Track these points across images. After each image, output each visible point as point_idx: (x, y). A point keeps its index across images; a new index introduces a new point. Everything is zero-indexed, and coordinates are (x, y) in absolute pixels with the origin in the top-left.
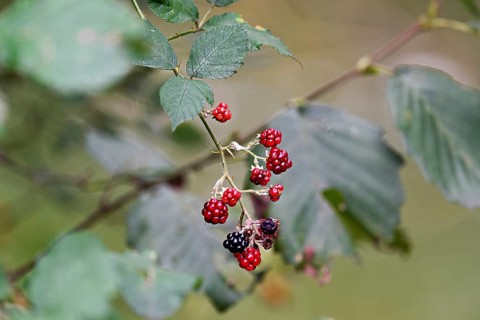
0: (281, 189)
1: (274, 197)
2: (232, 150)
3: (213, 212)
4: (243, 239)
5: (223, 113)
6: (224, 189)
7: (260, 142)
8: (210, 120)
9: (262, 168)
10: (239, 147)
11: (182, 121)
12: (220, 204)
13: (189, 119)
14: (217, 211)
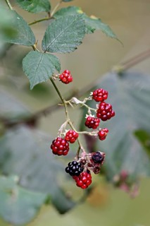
0: (107, 131)
1: (102, 137)
2: (72, 103)
3: (58, 147)
4: (79, 166)
5: (67, 78)
6: (67, 131)
7: (93, 98)
8: (58, 82)
9: (94, 116)
10: (77, 101)
11: (38, 83)
12: (63, 142)
13: (43, 81)
14: (61, 146)
